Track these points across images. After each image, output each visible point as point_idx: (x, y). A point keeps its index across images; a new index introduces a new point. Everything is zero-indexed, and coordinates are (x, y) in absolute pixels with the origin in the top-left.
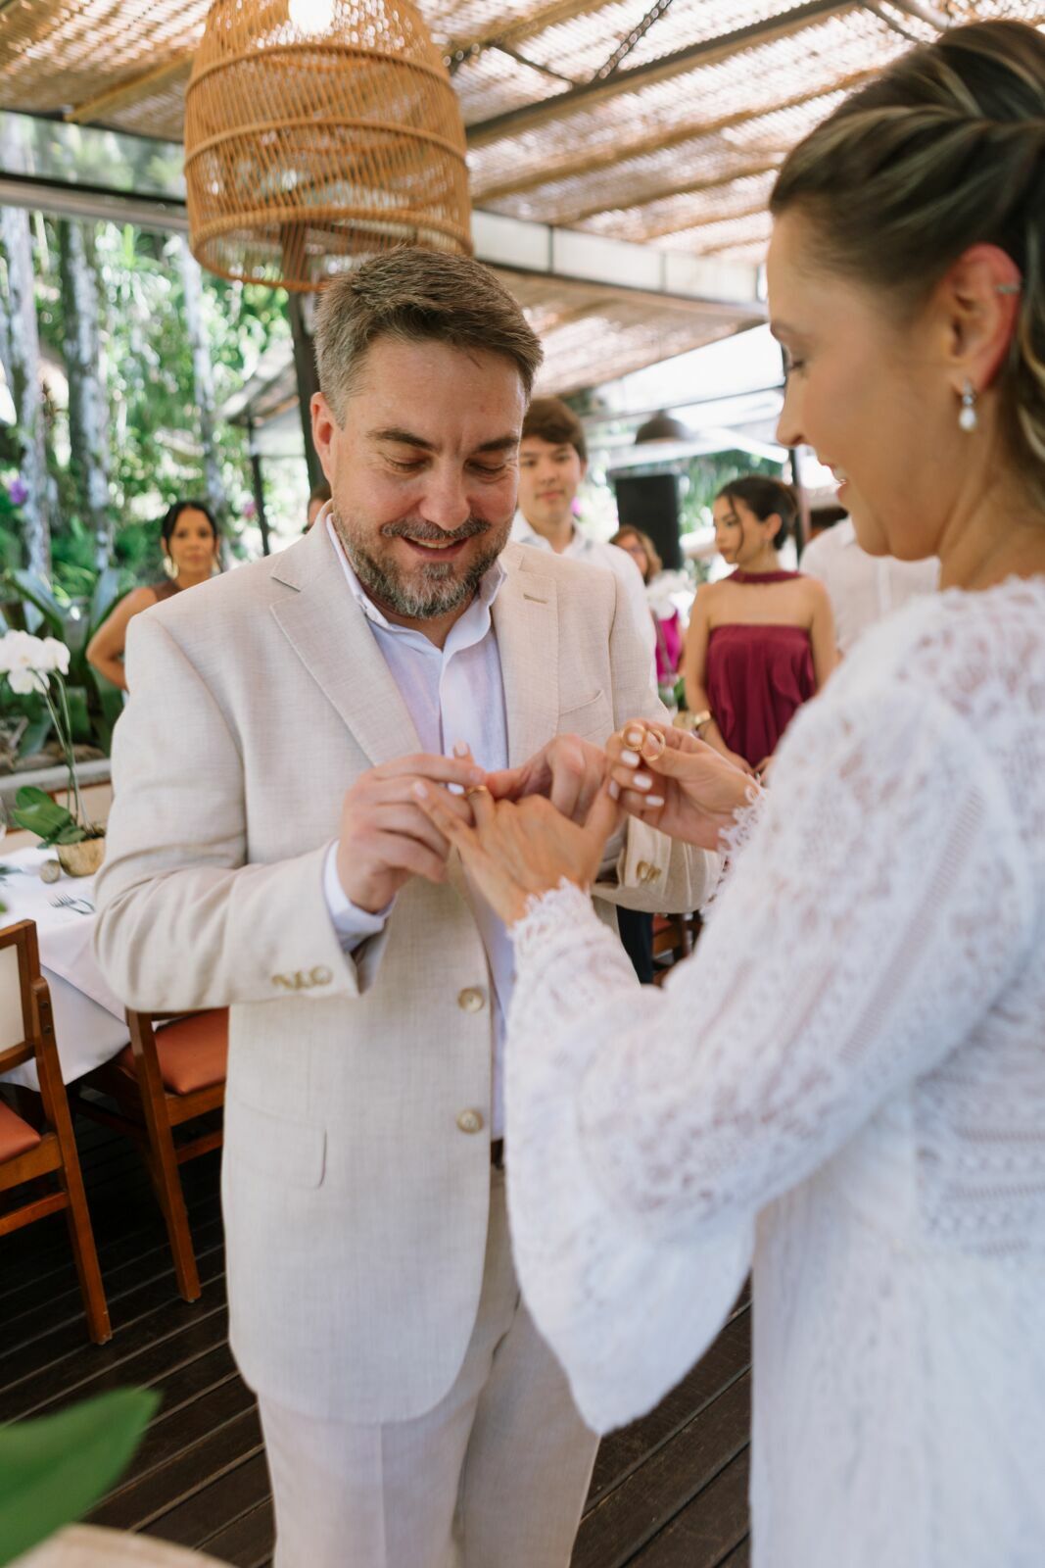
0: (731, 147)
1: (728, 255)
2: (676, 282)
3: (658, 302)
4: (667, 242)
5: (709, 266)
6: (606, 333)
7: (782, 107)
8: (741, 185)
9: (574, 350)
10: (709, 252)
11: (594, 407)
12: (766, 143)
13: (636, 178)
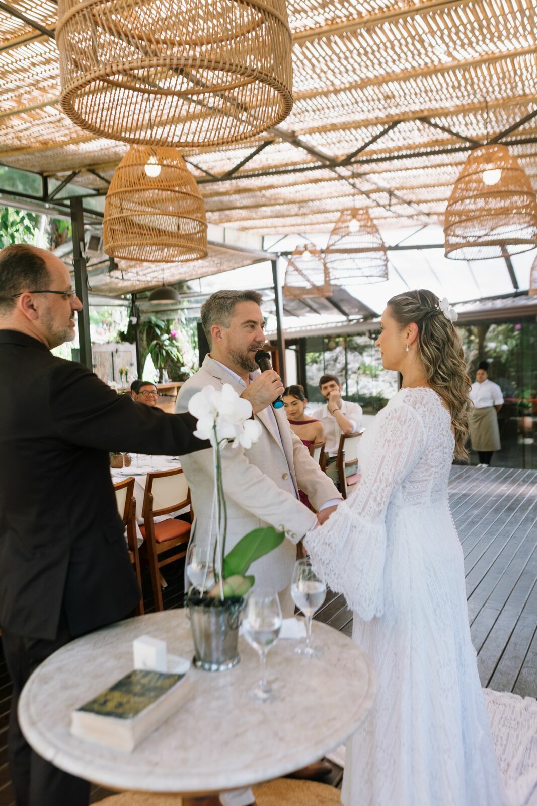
0: (264, 196)
1: (251, 231)
2: (230, 241)
3: (224, 250)
4: (226, 225)
5: (243, 234)
7: (286, 186)
8: (264, 208)
10: (244, 229)
11: (185, 288)
12: (277, 196)
13: (222, 202)
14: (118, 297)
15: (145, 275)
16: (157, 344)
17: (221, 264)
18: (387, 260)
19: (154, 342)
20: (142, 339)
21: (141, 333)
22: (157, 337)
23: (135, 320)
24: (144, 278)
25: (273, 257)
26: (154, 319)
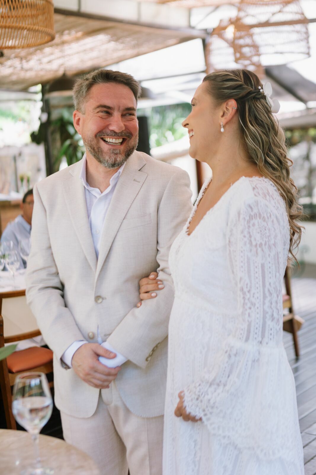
2: (146, 17)
3: (137, 28)
6: (109, 41)
9: (92, 49)
14: (25, 90)
15: (50, 62)
16: (70, 145)
17: (138, 45)
18: (307, 33)
19: (68, 142)
20: (54, 140)
21: (53, 133)
22: (70, 136)
23: (45, 117)
24: (48, 67)
25: (203, 35)
26: (66, 115)
